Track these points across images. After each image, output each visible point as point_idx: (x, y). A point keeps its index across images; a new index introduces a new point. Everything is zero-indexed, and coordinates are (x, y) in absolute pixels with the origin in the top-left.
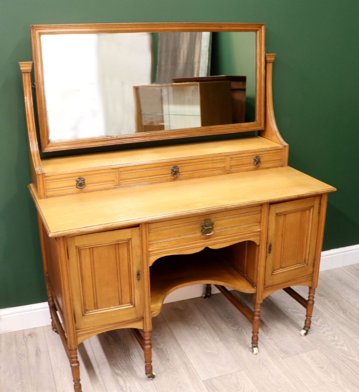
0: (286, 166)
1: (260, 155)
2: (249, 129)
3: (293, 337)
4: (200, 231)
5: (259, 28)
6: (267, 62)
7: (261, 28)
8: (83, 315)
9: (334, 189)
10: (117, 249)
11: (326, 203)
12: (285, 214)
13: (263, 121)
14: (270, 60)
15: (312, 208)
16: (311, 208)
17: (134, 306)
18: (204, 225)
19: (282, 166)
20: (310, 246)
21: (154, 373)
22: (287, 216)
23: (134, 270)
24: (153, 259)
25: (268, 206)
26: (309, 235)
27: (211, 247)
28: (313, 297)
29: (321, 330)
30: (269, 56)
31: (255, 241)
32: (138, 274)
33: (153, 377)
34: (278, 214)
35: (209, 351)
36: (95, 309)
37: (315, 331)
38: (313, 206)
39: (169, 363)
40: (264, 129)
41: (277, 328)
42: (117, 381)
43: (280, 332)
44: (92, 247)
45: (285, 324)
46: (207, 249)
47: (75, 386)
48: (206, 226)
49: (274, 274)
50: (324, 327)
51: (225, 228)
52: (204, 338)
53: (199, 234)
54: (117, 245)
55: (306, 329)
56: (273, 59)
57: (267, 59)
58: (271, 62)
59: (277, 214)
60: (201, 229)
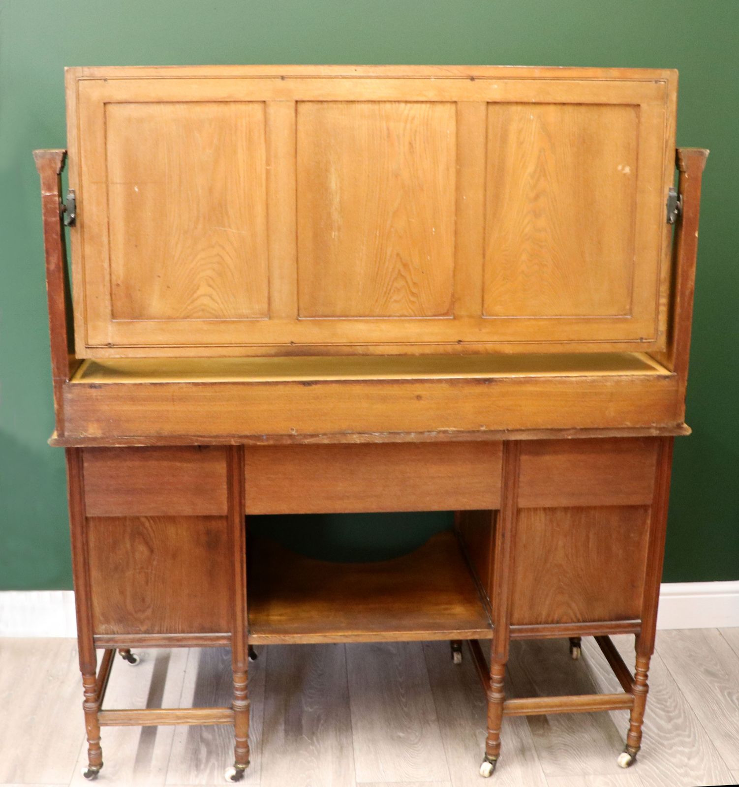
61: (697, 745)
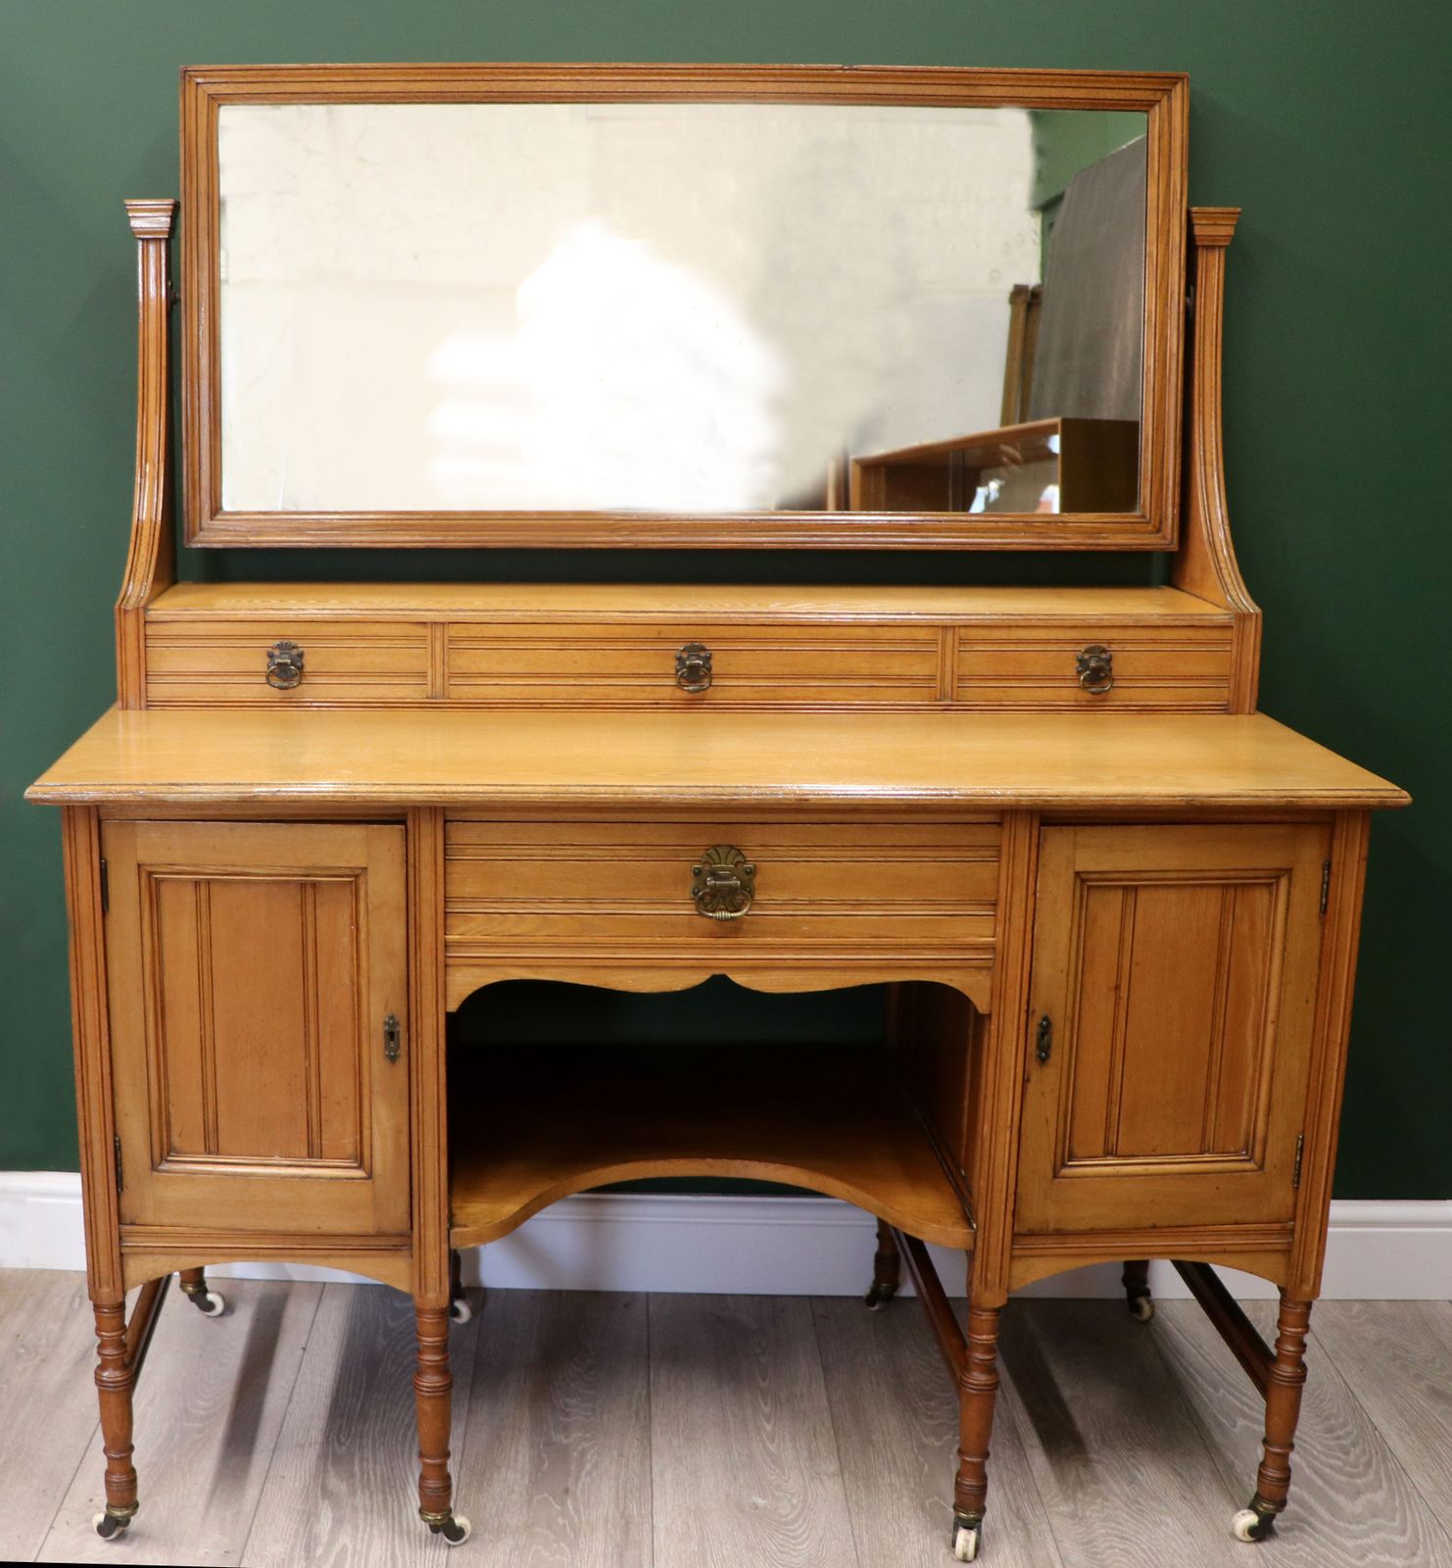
0: (1250, 714)
1: (1110, 642)
2: (1101, 541)
3: (1189, 1533)
4: (689, 894)
5: (1160, 96)
6: (1198, 243)
7: (1169, 92)
8: (154, 1168)
9: (1397, 794)
10: (310, 908)
11: (1364, 864)
12: (1131, 887)
14: (1214, 238)
15: (1284, 882)
16: (1278, 878)
17: (370, 1177)
18: (707, 868)
19: (1226, 709)
20: (1272, 1072)
21: (460, 1521)
22: (1143, 896)
23: (376, 1014)
24: (465, 983)
25: (1035, 833)
26: (1271, 1016)
27: (740, 979)
28: (1302, 1347)
29: (1353, 1536)
30: (1207, 218)
31: (967, 993)
32: (391, 1035)
33: (455, 1533)
34: (1088, 880)
35: (760, 1502)
36: (208, 1152)
38: (1289, 871)
39: (563, 1504)
40: (1175, 547)
41: (1132, 1481)
42: (309, 1517)
43: (1141, 1500)
44: (208, 882)
45: (1181, 1476)
46: (719, 985)
47: (108, 1474)
48: (714, 875)
49: (1065, 1171)
50: (1378, 1529)
51: (812, 903)
52: (772, 1448)
53: (688, 910)
54: (307, 888)
55: (1265, 1506)
56: (1226, 231)
57: (1197, 231)
58: (1219, 247)
59: (1084, 876)
60: (692, 883)
61: (1421, 1552)
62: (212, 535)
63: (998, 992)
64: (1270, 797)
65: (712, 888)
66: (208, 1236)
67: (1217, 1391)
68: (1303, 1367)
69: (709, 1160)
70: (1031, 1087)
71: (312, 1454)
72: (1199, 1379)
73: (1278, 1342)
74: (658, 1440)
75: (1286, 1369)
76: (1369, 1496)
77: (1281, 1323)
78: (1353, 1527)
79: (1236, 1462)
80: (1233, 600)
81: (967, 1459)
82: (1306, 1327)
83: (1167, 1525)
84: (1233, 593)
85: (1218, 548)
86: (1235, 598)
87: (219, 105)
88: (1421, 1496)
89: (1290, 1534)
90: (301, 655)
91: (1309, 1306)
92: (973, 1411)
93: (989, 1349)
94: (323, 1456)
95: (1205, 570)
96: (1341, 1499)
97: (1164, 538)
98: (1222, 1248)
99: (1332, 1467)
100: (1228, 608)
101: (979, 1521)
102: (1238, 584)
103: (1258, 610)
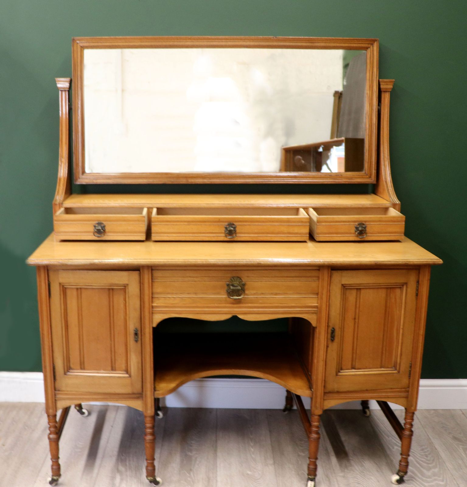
2: (353, 181)
4: (225, 291)
5: (369, 45)
6: (382, 90)
7: (372, 44)
8: (65, 374)
9: (438, 260)
10: (111, 296)
11: (429, 282)
12: (359, 289)
13: (374, 172)
14: (386, 89)
15: (405, 287)
16: (403, 285)
17: (130, 376)
18: (231, 283)
20: (402, 343)
21: (158, 479)
22: (362, 291)
23: (132, 327)
24: (158, 318)
25: (330, 273)
26: (401, 327)
27: (241, 317)
28: (412, 425)
29: (428, 482)
30: (384, 83)
31: (309, 320)
32: (136, 334)
33: (157, 483)
34: (346, 286)
35: (249, 473)
36: (81, 369)
37: (417, 482)
38: (406, 284)
39: (189, 474)
40: (375, 182)
41: (362, 466)
42: (113, 478)
43: (364, 472)
44: (81, 288)
45: (377, 464)
46: (235, 319)
47: (52, 466)
48: (233, 285)
49: (340, 374)
50: (435, 480)
51: (262, 294)
53: (225, 296)
54: (110, 290)
55: (402, 474)
56: (390, 86)
57: (382, 87)
58: (388, 91)
59: (344, 285)
60: (226, 288)
62: (82, 180)
63: (319, 320)
64: (400, 261)
65: (233, 290)
66: (82, 394)
67: (389, 438)
68: (412, 431)
69: (234, 370)
70: (329, 349)
71: (114, 459)
72: (383, 434)
73: (405, 424)
74: (219, 454)
75: (407, 433)
76: (433, 470)
77: (405, 419)
78: (428, 480)
79: (393, 459)
80: (392, 200)
81: (311, 460)
82: (413, 420)
83: (371, 479)
84: (392, 197)
85: (388, 183)
86: (393, 199)
87: (84, 49)
88: (449, 470)
89: (409, 482)
90: (104, 226)
91: (413, 413)
92: (313, 446)
93: (317, 427)
94: (118, 460)
95: (384, 190)
96: (425, 471)
97: (372, 180)
98: (387, 396)
99: (422, 461)
100: (390, 202)
101: (314, 478)
102: (394, 195)
103: (399, 202)
